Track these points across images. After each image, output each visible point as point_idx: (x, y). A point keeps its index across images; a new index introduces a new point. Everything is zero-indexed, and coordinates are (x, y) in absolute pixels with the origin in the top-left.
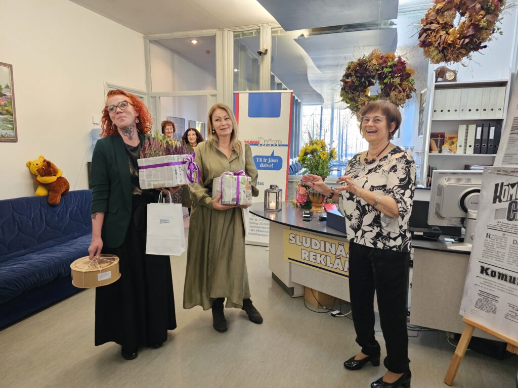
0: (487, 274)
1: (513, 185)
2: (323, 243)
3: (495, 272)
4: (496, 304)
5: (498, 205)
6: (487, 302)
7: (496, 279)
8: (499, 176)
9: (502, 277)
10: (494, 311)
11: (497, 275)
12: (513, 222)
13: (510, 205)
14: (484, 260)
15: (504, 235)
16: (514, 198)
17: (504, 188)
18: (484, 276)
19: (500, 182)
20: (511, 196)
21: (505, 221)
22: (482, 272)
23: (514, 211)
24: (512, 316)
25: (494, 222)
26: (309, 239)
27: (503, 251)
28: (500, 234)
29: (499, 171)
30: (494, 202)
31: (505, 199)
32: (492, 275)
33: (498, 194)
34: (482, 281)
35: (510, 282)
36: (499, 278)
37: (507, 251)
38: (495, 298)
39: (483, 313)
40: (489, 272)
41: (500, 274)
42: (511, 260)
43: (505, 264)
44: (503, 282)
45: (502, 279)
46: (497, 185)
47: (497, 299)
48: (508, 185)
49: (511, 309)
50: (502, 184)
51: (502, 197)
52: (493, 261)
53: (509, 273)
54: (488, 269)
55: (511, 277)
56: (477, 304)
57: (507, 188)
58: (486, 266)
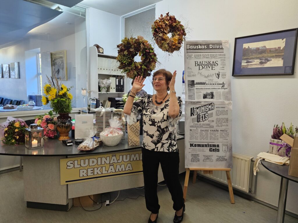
0: (193, 146)
1: (197, 108)
2: (99, 159)
3: (196, 145)
4: (199, 157)
5: (193, 117)
6: (195, 158)
7: (197, 148)
8: (192, 105)
9: (199, 145)
10: (199, 161)
11: (197, 146)
12: (200, 123)
13: (197, 116)
14: (191, 141)
15: (197, 128)
16: (198, 113)
17: (194, 109)
18: (192, 147)
19: (192, 107)
20: (197, 112)
21: (196, 123)
22: (191, 146)
23: (199, 118)
24: (206, 160)
25: (192, 124)
26: (87, 161)
27: (197, 135)
28: (195, 128)
29: (191, 103)
30: (191, 116)
31: (195, 114)
32: (195, 146)
33: (192, 112)
34: (192, 150)
35: (202, 147)
36: (198, 146)
37: (199, 135)
38: (198, 155)
39: (194, 163)
40: (194, 145)
41: (198, 145)
42: (201, 138)
43: (199, 140)
44: (200, 148)
45: (199, 147)
46: (191, 109)
47: (199, 155)
48: (196, 108)
49: (204, 157)
50: (193, 108)
51: (194, 113)
52: (194, 140)
53: (201, 143)
54: (193, 144)
55: (202, 145)
56: (191, 160)
57: (195, 109)
58: (192, 143)
